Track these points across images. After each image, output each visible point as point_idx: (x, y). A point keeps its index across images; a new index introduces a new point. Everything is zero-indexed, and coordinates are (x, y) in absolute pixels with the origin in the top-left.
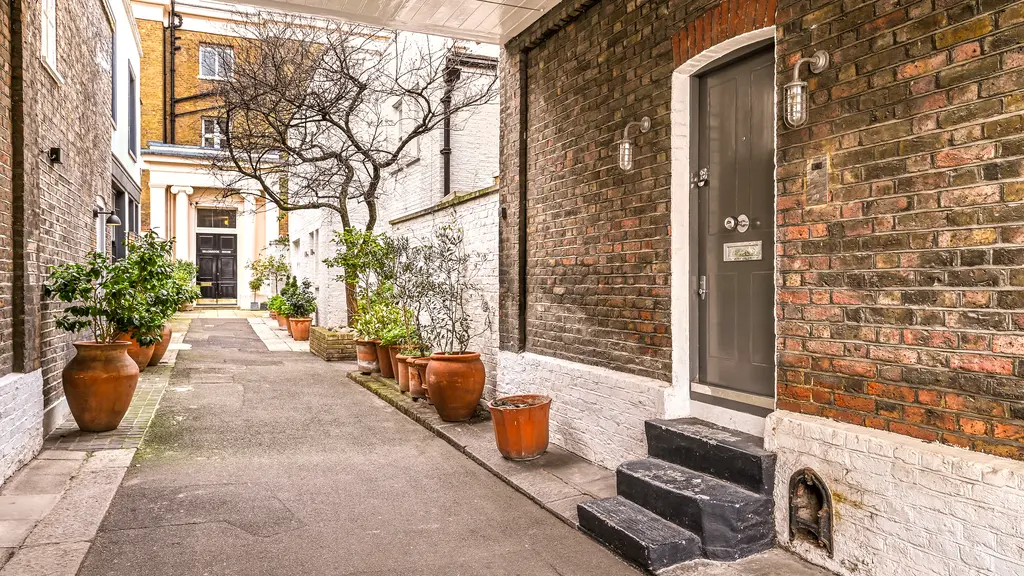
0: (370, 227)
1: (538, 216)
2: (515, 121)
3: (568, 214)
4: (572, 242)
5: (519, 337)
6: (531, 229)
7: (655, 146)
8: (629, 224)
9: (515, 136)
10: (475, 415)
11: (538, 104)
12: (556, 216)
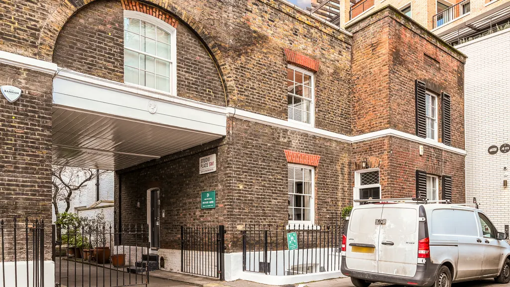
0: (67, 210)
1: (124, 213)
2: (118, 190)
3: (130, 214)
4: (131, 220)
5: (119, 241)
6: (122, 216)
7: (144, 203)
8: (141, 217)
9: (118, 194)
10: (108, 262)
11: (123, 188)
12: (127, 214)
